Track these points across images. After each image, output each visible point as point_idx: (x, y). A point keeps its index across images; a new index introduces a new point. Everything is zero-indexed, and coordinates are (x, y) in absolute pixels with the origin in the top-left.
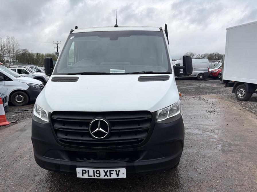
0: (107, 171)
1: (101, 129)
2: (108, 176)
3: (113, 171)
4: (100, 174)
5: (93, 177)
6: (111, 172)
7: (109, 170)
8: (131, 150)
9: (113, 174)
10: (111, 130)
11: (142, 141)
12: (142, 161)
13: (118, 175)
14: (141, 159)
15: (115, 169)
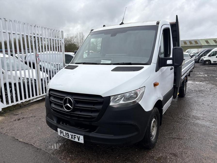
0: (73, 135)
1: (68, 105)
2: (73, 139)
3: (76, 136)
4: (68, 135)
5: (65, 137)
6: (75, 137)
7: (74, 134)
8: (88, 123)
9: (76, 138)
10: (74, 106)
11: (94, 118)
12: (95, 134)
13: (79, 140)
14: (95, 132)
15: (77, 135)
